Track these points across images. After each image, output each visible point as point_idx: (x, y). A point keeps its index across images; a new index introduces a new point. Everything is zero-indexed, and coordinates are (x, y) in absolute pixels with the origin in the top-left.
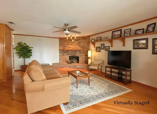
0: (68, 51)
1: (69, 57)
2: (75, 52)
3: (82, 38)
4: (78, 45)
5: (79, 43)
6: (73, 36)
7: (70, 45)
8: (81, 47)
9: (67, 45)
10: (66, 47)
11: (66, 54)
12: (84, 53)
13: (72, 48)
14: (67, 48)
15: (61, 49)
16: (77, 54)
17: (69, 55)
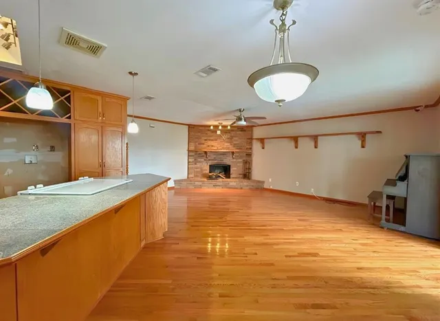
0: (206, 152)
1: (210, 166)
2: (222, 156)
3: (236, 129)
4: (227, 142)
5: (231, 138)
6: (225, 123)
7: (212, 140)
8: (235, 145)
9: (205, 140)
10: (203, 144)
11: (203, 160)
12: (240, 158)
13: (216, 148)
14: (204, 148)
15: (192, 148)
16: (227, 161)
17: (210, 162)
